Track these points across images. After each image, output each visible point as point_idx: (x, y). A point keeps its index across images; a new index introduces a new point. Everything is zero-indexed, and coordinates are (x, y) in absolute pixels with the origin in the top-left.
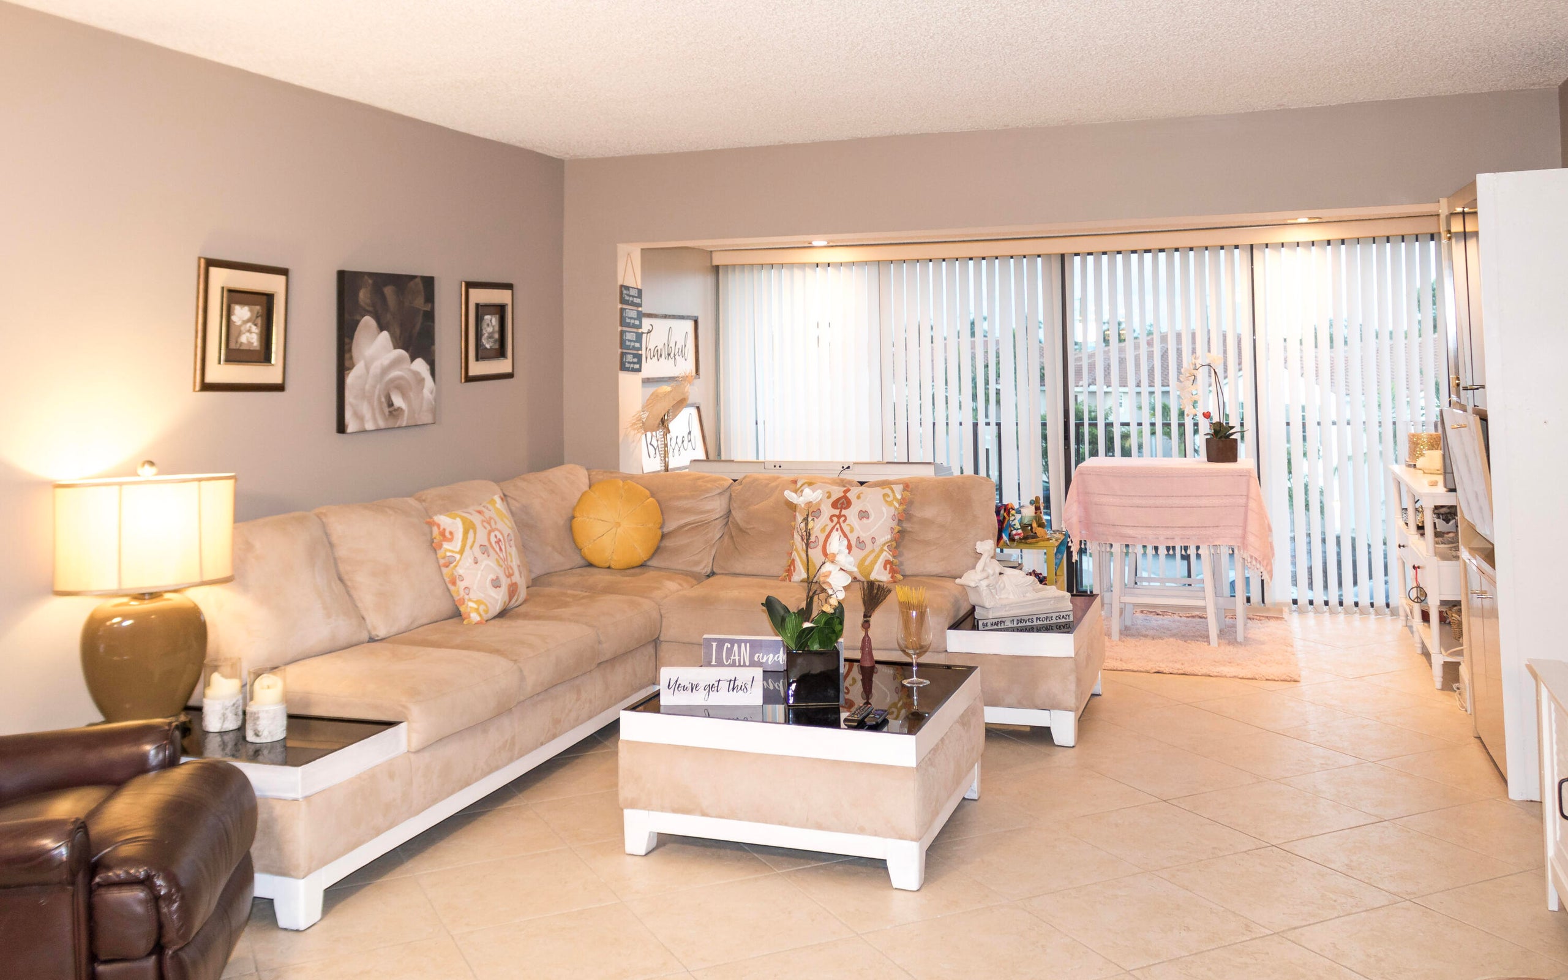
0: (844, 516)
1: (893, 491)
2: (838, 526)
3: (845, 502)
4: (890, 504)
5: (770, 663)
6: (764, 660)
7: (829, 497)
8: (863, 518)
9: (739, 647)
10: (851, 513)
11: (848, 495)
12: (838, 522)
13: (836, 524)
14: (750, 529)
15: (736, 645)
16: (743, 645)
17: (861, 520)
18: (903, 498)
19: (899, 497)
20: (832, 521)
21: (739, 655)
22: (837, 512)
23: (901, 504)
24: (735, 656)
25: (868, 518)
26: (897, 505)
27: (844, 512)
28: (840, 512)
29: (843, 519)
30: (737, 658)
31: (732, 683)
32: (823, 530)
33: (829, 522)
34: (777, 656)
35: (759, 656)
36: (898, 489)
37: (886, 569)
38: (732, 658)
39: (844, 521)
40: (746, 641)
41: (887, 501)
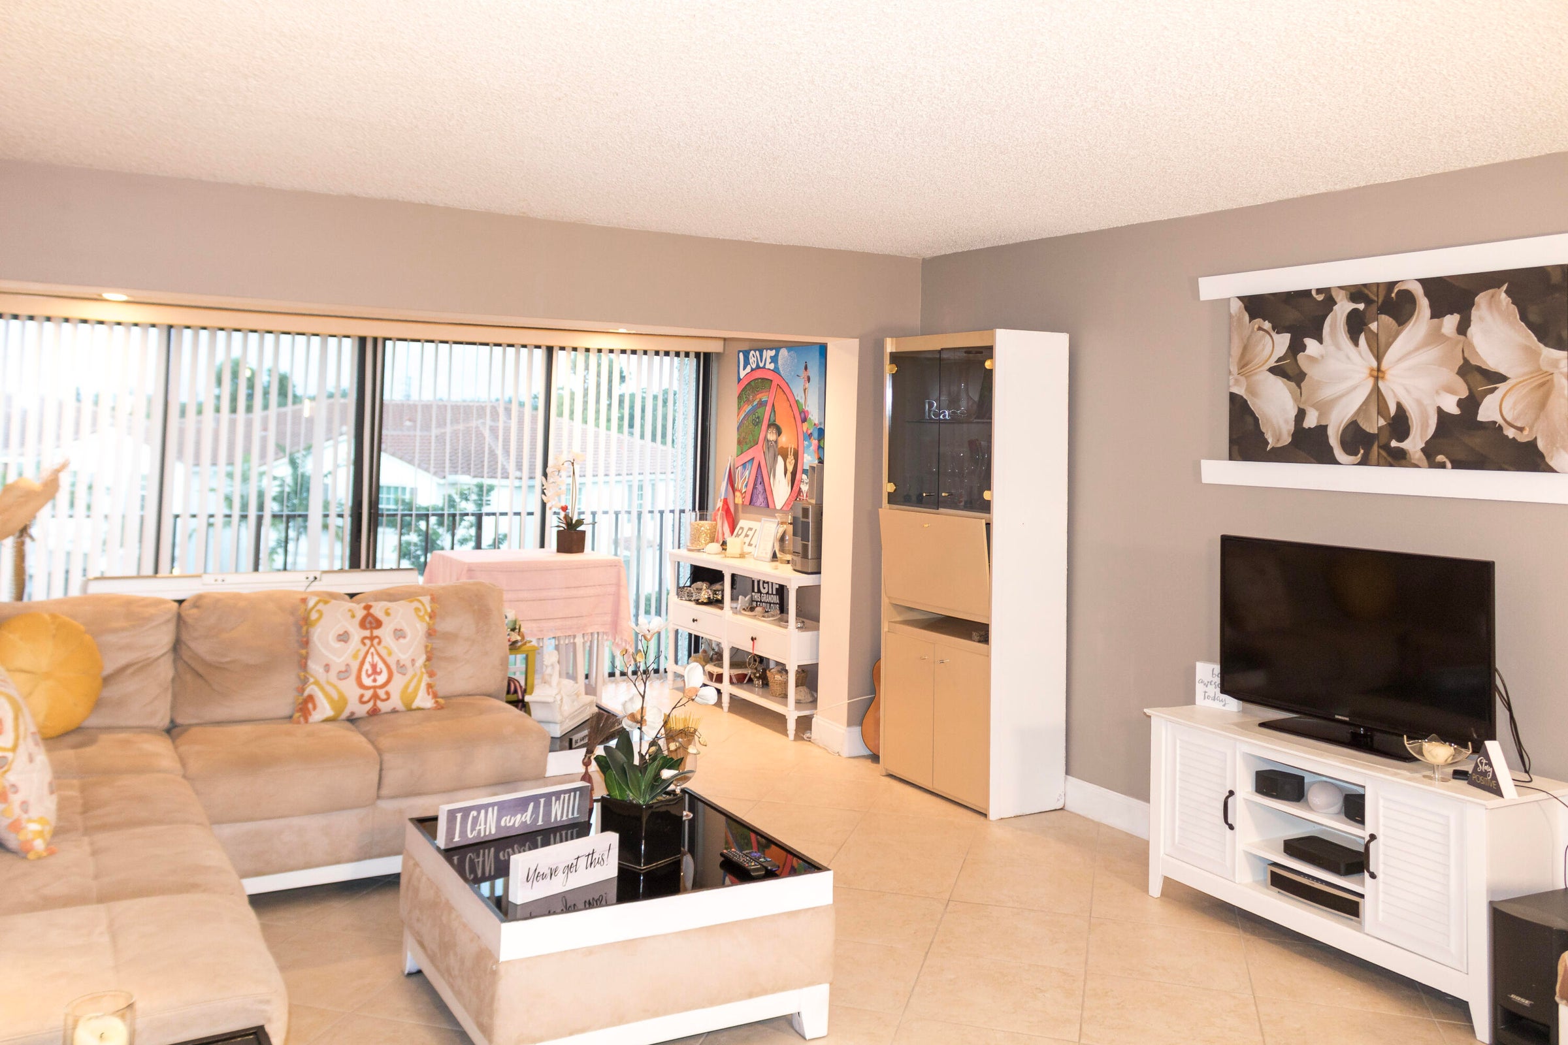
0: (377, 637)
1: (423, 605)
2: (372, 650)
3: (373, 621)
4: (421, 618)
5: (517, 825)
6: (511, 824)
7: (353, 616)
8: (399, 637)
9: (486, 813)
10: (385, 633)
11: (372, 611)
12: (372, 645)
13: (370, 648)
14: (227, 663)
15: (483, 812)
16: (490, 809)
17: (397, 639)
18: (432, 611)
19: (429, 610)
20: (364, 644)
21: (485, 824)
22: (367, 633)
23: (431, 617)
24: (480, 825)
25: (404, 637)
26: (427, 618)
27: (376, 632)
28: (372, 633)
29: (376, 641)
30: (482, 827)
31: (590, 856)
32: (355, 656)
33: (361, 646)
34: (524, 816)
35: (506, 820)
36: (426, 600)
37: (429, 694)
38: (478, 828)
39: (379, 643)
40: (493, 805)
41: (419, 616)
